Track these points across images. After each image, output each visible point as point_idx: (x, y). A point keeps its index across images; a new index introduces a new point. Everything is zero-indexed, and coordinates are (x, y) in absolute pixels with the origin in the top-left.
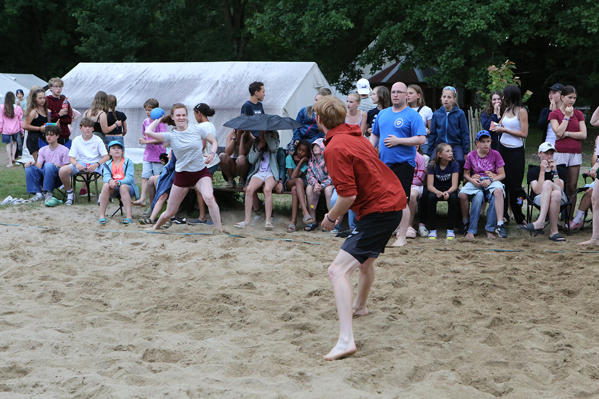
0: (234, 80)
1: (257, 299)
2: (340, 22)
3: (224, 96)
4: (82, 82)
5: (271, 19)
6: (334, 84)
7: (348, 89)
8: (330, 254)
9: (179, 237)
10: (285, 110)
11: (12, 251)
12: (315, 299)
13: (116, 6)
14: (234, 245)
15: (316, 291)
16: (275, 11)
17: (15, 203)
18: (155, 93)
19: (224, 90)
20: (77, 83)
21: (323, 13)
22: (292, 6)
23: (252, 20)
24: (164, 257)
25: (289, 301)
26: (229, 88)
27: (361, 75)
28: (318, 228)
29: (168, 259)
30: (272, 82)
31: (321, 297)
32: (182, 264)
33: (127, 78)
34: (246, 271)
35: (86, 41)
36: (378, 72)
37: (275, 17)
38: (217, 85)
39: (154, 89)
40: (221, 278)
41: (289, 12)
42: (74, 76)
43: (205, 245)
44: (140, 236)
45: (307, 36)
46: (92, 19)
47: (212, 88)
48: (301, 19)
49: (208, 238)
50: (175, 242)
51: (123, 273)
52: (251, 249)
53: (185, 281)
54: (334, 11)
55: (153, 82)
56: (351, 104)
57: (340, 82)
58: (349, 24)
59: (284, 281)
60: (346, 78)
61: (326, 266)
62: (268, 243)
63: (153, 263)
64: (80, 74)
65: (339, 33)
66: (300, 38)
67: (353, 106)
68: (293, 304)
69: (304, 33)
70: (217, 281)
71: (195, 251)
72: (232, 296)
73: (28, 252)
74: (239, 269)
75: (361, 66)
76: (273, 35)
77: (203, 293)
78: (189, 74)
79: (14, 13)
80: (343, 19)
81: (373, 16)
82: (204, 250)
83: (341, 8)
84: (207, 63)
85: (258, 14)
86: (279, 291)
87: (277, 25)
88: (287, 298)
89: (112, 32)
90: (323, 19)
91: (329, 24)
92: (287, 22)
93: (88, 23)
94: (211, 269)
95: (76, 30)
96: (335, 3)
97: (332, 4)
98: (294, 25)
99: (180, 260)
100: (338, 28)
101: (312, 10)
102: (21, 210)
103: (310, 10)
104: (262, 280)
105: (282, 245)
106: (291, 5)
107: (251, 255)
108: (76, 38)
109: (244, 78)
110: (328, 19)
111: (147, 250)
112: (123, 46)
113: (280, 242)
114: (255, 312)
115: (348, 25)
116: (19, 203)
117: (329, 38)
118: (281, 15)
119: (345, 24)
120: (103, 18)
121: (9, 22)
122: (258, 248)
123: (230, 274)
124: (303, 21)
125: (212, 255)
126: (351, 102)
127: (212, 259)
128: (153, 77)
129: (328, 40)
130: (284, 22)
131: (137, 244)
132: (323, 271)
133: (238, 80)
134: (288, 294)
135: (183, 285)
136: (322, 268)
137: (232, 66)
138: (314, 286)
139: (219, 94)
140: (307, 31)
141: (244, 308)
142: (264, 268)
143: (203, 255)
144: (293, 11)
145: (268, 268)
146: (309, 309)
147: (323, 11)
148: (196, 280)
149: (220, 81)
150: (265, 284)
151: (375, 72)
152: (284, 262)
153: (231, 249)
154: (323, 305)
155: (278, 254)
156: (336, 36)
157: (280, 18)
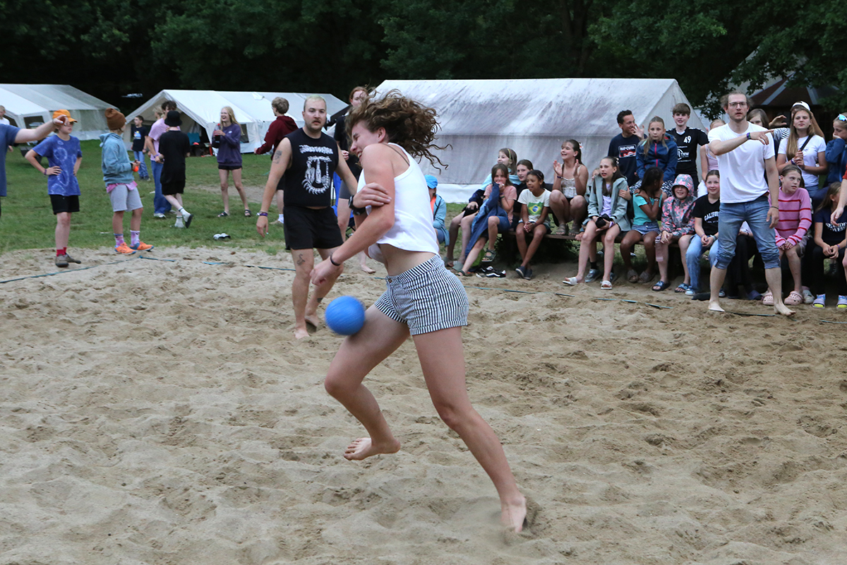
0: (571, 101)
1: (588, 372)
2: (709, 28)
3: (558, 122)
5: (621, 25)
6: (699, 106)
8: (683, 321)
9: (497, 293)
12: (660, 374)
13: (431, 11)
14: (563, 305)
15: (663, 365)
16: (626, 14)
19: (558, 115)
21: (688, 17)
22: (648, 8)
23: (596, 26)
24: (477, 315)
25: (628, 375)
26: (564, 111)
28: (670, 288)
29: (482, 318)
30: (618, 104)
31: (668, 373)
32: (498, 325)
33: (441, 98)
34: (576, 337)
35: (394, 54)
36: (757, 91)
37: (626, 22)
38: (550, 107)
39: (472, 112)
40: (545, 344)
41: (643, 15)
43: (528, 304)
45: (666, 46)
46: (401, 27)
47: (543, 111)
48: (658, 24)
50: (491, 299)
52: (583, 310)
54: (702, 14)
55: (472, 104)
57: (707, 105)
58: (720, 30)
59: (623, 351)
60: (714, 99)
61: (678, 335)
62: (605, 304)
65: (707, 42)
66: (657, 48)
68: (633, 379)
69: (661, 42)
70: (541, 348)
71: (515, 310)
72: (558, 366)
74: (568, 334)
75: (735, 84)
76: (623, 45)
77: (522, 360)
79: (312, 21)
80: (714, 24)
81: (753, 19)
82: (526, 310)
83: (711, 9)
85: (604, 19)
86: (615, 363)
87: (629, 32)
88: (626, 372)
89: (425, 43)
90: (687, 24)
91: (694, 31)
92: (640, 29)
93: (396, 31)
94: (533, 333)
95: (382, 41)
96: (704, 4)
97: (699, 5)
98: (649, 32)
99: (497, 321)
100: (707, 35)
101: (673, 13)
103: (671, 13)
104: (595, 349)
105: (623, 307)
107: (583, 318)
108: (382, 50)
109: (583, 99)
110: (694, 23)
112: (437, 60)
113: (620, 304)
114: (585, 386)
117: (694, 48)
118: (633, 19)
119: (715, 30)
120: (415, 26)
121: (306, 32)
122: (593, 309)
123: (556, 340)
124: (661, 26)
125: (535, 316)
127: (535, 321)
128: (472, 97)
129: (693, 51)
130: (637, 28)
132: (673, 341)
133: (577, 101)
134: (627, 367)
135: (499, 351)
136: (673, 337)
137: (569, 84)
138: (661, 358)
139: (551, 119)
140: (666, 40)
141: (573, 382)
142: (599, 335)
143: (524, 316)
144: (649, 14)
145: (604, 334)
146: (652, 386)
147: (688, 14)
148: (515, 345)
149: (553, 103)
150: (600, 354)
151: (753, 92)
152: (625, 328)
153: (559, 310)
154: (671, 383)
155: (617, 319)
156: (704, 45)
157: (632, 23)
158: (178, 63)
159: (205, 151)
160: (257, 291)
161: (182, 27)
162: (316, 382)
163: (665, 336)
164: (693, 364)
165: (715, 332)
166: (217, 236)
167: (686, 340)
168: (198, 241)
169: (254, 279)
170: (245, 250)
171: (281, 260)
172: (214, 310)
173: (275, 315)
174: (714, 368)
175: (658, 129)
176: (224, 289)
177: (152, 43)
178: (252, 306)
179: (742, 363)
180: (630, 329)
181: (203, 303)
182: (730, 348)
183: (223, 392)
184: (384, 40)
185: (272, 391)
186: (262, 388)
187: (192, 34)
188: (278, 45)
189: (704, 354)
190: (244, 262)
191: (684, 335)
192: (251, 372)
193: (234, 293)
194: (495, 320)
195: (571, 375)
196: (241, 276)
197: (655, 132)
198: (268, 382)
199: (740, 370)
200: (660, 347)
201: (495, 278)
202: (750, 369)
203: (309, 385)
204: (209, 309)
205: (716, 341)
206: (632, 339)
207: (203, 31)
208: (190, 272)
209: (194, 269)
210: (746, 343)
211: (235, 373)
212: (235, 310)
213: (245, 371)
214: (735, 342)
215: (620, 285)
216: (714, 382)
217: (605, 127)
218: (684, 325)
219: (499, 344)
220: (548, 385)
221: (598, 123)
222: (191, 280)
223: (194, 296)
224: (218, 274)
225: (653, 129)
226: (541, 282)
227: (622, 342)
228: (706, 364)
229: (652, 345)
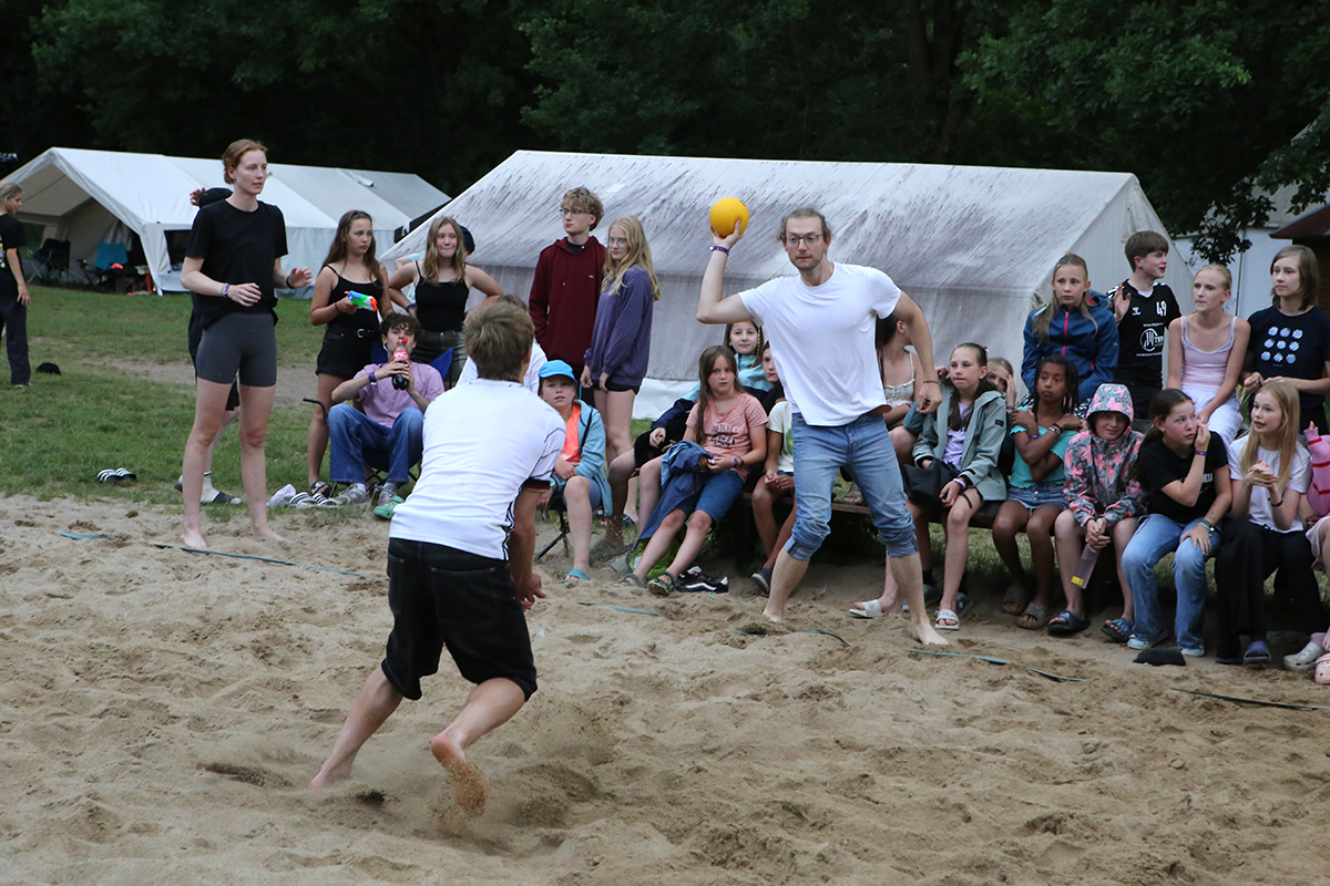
0: (909, 211)
1: (875, 827)
2: (1213, 68)
3: (879, 254)
4: (519, 199)
5: (1025, 55)
6: (1188, 234)
7: (1227, 250)
8: (1107, 712)
9: (700, 628)
10: (1038, 298)
11: (260, 634)
12: (1043, 840)
13: (630, 9)
14: (843, 663)
15: (1050, 817)
16: (1037, 31)
17: (301, 504)
18: (700, 237)
19: (879, 240)
20: (503, 203)
21: (1168, 42)
22: (1083, 21)
23: (975, 55)
24: (646, 680)
25: (968, 840)
26: (892, 232)
27: (1267, 213)
28: (1087, 632)
29: (658, 687)
30: (1009, 222)
31: (1060, 837)
32: (693, 705)
33: (633, 194)
34: (860, 741)
35: (549, 95)
36: (1313, 208)
37: (1037, 49)
38: (863, 222)
39: (697, 227)
40: (790, 756)
41: (1074, 35)
42: (499, 185)
43: (765, 658)
44: (597, 616)
45: (1118, 102)
46: (567, 39)
47: (847, 230)
48: (1104, 56)
49: (778, 637)
50: (685, 643)
51: (530, 717)
52: (887, 676)
53: (692, 755)
54: (1198, 36)
55: (697, 208)
56: (1209, 293)
57: (1206, 231)
58: (1237, 74)
59: (964, 778)
60: (1221, 219)
61: (1091, 746)
62: (937, 664)
63: (616, 696)
64: (514, 179)
65: (1207, 98)
66: (1100, 107)
67: (1214, 299)
68: (977, 850)
69: (1110, 95)
70: (779, 763)
71: (735, 671)
72: (812, 811)
73: (301, 639)
74: (843, 733)
75: (1265, 189)
76: (1029, 98)
77: (733, 792)
78: (793, 191)
79: (380, 17)
80: (1223, 60)
81: (1309, 53)
82: (759, 670)
83: (1218, 28)
84: (841, 163)
85: (990, 41)
86: (941, 807)
87: (1040, 70)
88: (965, 830)
89: (617, 75)
90: (1166, 57)
91: (1180, 74)
92: (1066, 64)
93: (557, 49)
94: (766, 726)
95: (526, 67)
96: (1204, 16)
97: (1194, 18)
98: (1085, 72)
99: (692, 694)
100: (1207, 83)
101: (1137, 32)
102: (313, 525)
103: (1132, 33)
104: (902, 772)
105: (976, 673)
106: (1081, 18)
107: (885, 696)
108: (526, 86)
109: (935, 208)
110: (1180, 57)
111: (608, 658)
112: (641, 113)
113: (970, 665)
114: (865, 863)
115: (1236, 77)
116: (311, 506)
117: (1179, 110)
118: (1053, 44)
119: (1226, 73)
120: (597, 39)
121: (370, 42)
122: (908, 676)
123: (815, 746)
124: (1109, 60)
125: (776, 686)
126: (1209, 287)
127: (777, 698)
128: (699, 195)
129: (1177, 116)
130: (1060, 63)
131: (586, 639)
132: (1079, 759)
133: (920, 211)
134: (968, 819)
135: (682, 767)
136: (1080, 751)
137: (907, 176)
138: (1046, 800)
139: (864, 248)
140: (1120, 90)
141: (835, 852)
142: (913, 737)
143: (753, 685)
144: (1086, 33)
145: (924, 737)
146: (1018, 870)
147: (1169, 37)
148: (721, 755)
149: (870, 214)
150: (911, 784)
151: (1304, 208)
152: (974, 723)
153: (833, 674)
154: (1063, 863)
155: (959, 700)
156: (1200, 104)
157: (1048, 52)
158: (89, 92)
159: (137, 282)
160: (164, 606)
161: (100, 15)
162: (247, 832)
163: (1062, 748)
164: (1119, 819)
165: (1179, 744)
166: (106, 473)
167: (1108, 759)
168: (58, 484)
169: (163, 576)
170: (161, 507)
171: (237, 534)
172: (51, 646)
173: (189, 664)
174: (1166, 830)
175: (1073, 281)
176: (92, 597)
177: (34, 45)
178: (144, 641)
179: (1231, 822)
180: (987, 726)
181: (33, 630)
182: (1208, 782)
183: (17, 851)
184: (530, 66)
185: (138, 854)
186: (116, 844)
187: (121, 33)
188: (307, 65)
189: (1146, 796)
190: (153, 535)
191: (1106, 746)
192: (98, 804)
193: (109, 608)
194: (687, 692)
195: (836, 834)
196: (136, 569)
197: (1067, 286)
198: (135, 830)
199: (1226, 838)
200: (1049, 773)
201: (703, 593)
202: (1249, 836)
203: (230, 837)
204: (40, 644)
205: (1178, 764)
206: (987, 750)
207: (146, 25)
208: (22, 556)
209: (33, 548)
210: (1245, 771)
211: (62, 804)
212: (103, 650)
213: (84, 800)
214: (1220, 770)
215: (979, 620)
216: (1161, 866)
217: (977, 271)
218: (1109, 721)
219: (688, 751)
220: (779, 856)
221: (964, 260)
222: (18, 575)
223: (16, 611)
224: (84, 563)
225: (1062, 281)
226: (804, 606)
227: (963, 757)
228: (1148, 820)
229: (1031, 767)
